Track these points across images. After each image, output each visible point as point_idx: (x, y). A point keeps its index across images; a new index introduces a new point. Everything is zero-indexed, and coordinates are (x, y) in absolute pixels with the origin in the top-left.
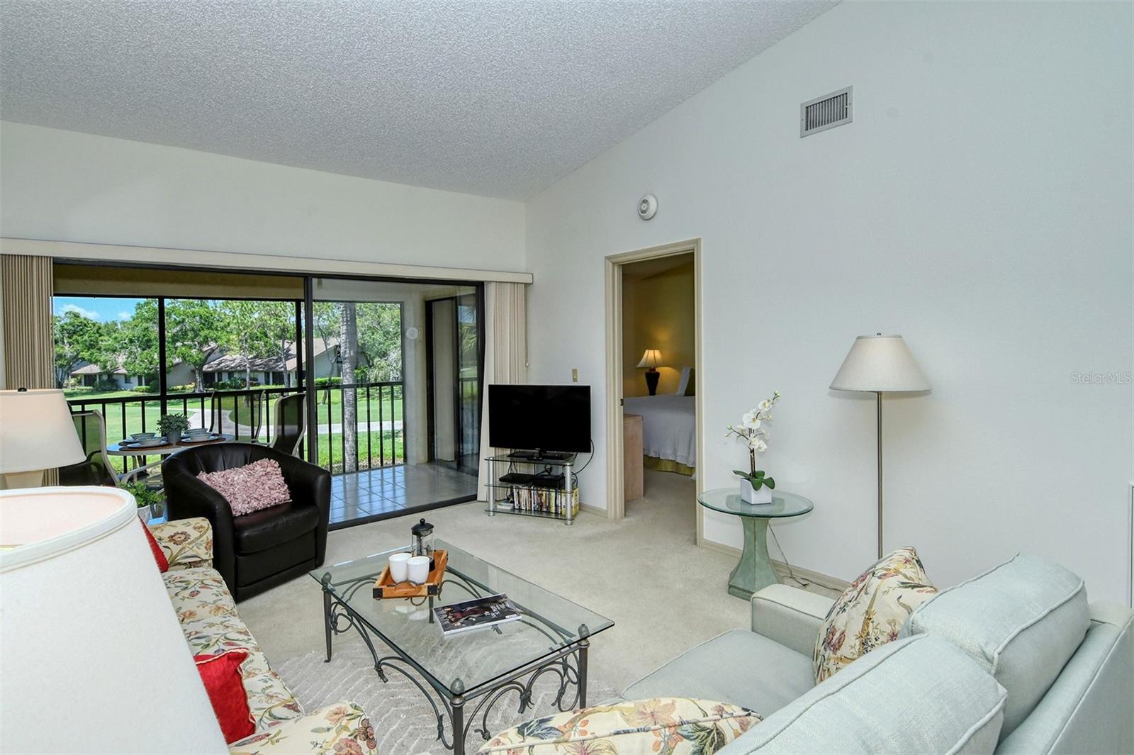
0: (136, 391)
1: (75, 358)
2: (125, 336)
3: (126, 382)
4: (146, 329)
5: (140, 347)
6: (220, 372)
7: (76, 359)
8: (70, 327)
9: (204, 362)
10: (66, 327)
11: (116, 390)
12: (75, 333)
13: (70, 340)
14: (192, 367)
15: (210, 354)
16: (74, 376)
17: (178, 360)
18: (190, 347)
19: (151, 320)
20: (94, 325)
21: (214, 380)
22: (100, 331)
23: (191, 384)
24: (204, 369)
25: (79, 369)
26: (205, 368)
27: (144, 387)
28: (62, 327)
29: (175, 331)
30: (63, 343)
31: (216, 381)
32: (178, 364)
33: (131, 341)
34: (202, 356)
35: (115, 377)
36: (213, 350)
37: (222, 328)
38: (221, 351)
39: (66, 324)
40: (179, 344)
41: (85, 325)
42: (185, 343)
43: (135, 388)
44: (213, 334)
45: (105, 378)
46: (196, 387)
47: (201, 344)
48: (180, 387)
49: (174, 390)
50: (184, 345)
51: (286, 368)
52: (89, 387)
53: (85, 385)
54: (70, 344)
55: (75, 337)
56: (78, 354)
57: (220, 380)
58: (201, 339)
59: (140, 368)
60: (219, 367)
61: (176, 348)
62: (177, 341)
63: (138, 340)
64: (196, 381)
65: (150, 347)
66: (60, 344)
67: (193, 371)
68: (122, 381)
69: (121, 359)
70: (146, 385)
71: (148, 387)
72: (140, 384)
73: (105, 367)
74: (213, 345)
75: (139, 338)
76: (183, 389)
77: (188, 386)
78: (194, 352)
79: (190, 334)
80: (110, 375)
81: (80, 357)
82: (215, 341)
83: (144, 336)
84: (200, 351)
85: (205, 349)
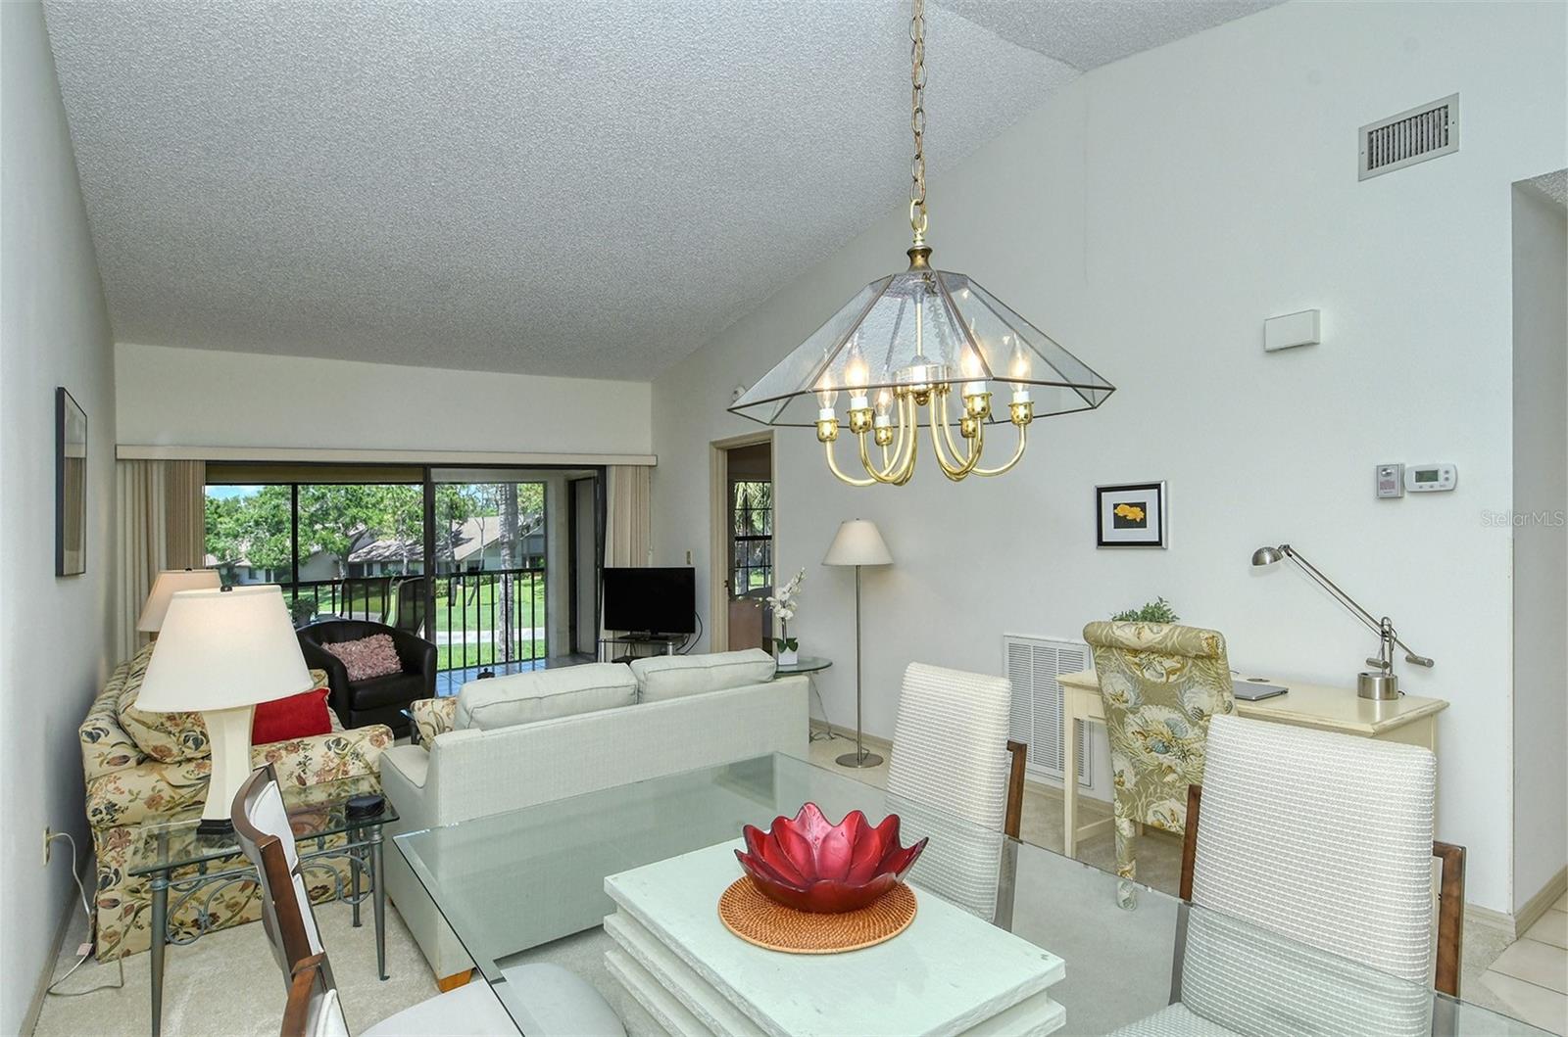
2: (248, 517)
3: (250, 578)
4: (277, 507)
5: (269, 531)
6: (370, 563)
9: (349, 551)
14: (335, 556)
15: (357, 540)
17: (316, 548)
18: (334, 531)
19: (283, 496)
20: (211, 502)
21: (363, 574)
22: (219, 511)
24: (349, 560)
26: (351, 558)
29: (313, 509)
31: (366, 574)
32: (316, 553)
33: (257, 523)
34: (348, 543)
35: (236, 570)
36: (361, 535)
37: (374, 505)
38: (372, 536)
40: (318, 527)
42: (327, 525)
44: (362, 513)
45: (223, 571)
47: (346, 527)
50: (324, 528)
51: (453, 557)
57: (370, 573)
58: (348, 520)
59: (269, 558)
60: (369, 556)
61: (315, 532)
62: (317, 522)
63: (266, 522)
64: (338, 575)
65: (280, 531)
67: (336, 563)
68: (245, 575)
69: (245, 547)
70: (275, 580)
72: (268, 582)
73: (223, 557)
74: (361, 527)
75: (267, 519)
78: (337, 537)
79: (333, 514)
80: (234, 567)
82: (365, 522)
83: (274, 516)
84: (346, 536)
85: (351, 533)
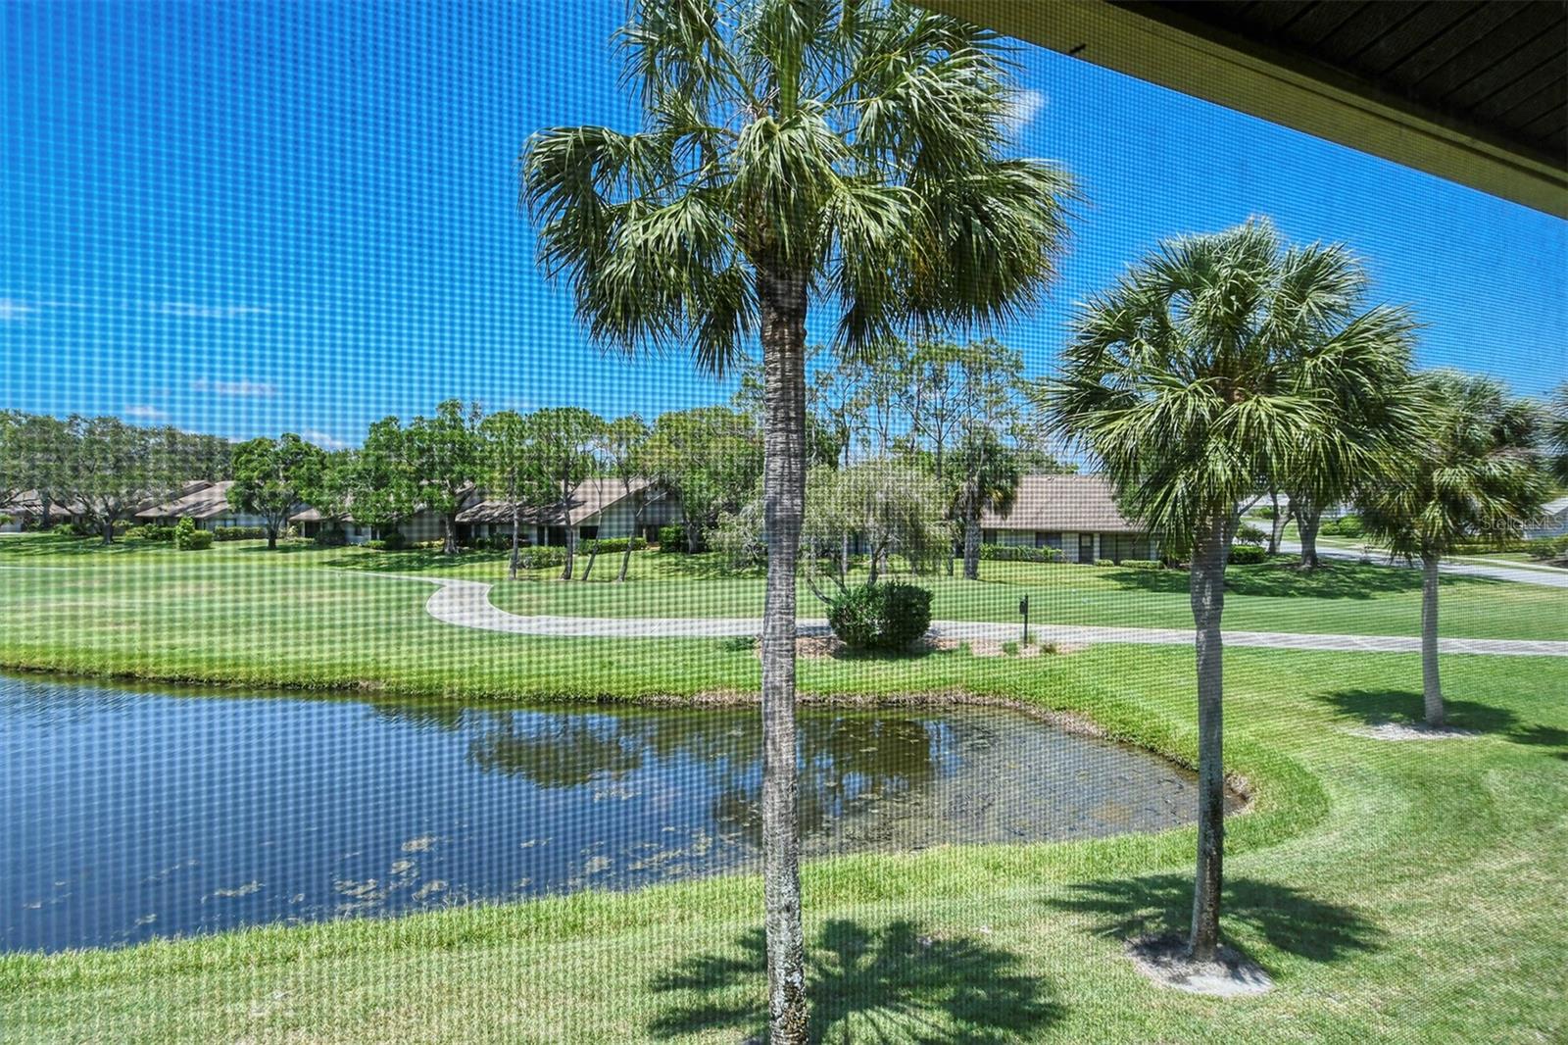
0: (368, 547)
1: (291, 498)
2: (351, 469)
3: (356, 534)
4: (380, 459)
5: (372, 484)
6: (479, 524)
7: (294, 499)
8: (287, 455)
9: (460, 509)
10: (281, 454)
11: (344, 546)
12: (292, 462)
13: (287, 473)
14: (442, 515)
15: (464, 498)
16: (293, 523)
17: (421, 505)
18: (441, 487)
19: (388, 447)
20: (318, 453)
21: (471, 536)
22: (323, 461)
23: (440, 540)
24: (456, 519)
25: (300, 513)
26: (458, 517)
27: (379, 542)
28: (277, 454)
29: (419, 462)
30: (278, 476)
31: (473, 536)
32: (421, 511)
33: (360, 477)
34: (454, 501)
35: (343, 526)
36: (470, 493)
37: (482, 460)
38: (479, 494)
39: (282, 451)
40: (424, 482)
41: (306, 453)
42: (433, 481)
43: (366, 543)
44: (470, 469)
45: (329, 527)
46: (445, 544)
47: (453, 483)
48: (425, 543)
49: (418, 548)
50: (431, 484)
51: (567, 520)
52: (309, 540)
53: (306, 537)
54: (287, 478)
55: (292, 469)
56: (295, 493)
57: (478, 535)
58: (454, 476)
59: (373, 514)
60: (476, 517)
61: (420, 488)
62: (422, 478)
63: (369, 475)
64: (445, 535)
65: (385, 486)
66: (273, 478)
67: (443, 521)
68: (351, 533)
69: (349, 502)
70: (381, 539)
71: (383, 542)
72: (374, 538)
73: (326, 512)
74: (468, 484)
75: (369, 471)
76: (429, 546)
77: (437, 543)
78: (444, 494)
79: (439, 469)
80: (337, 523)
81: (297, 496)
82: (473, 479)
83: (377, 469)
84: (452, 493)
85: (458, 490)
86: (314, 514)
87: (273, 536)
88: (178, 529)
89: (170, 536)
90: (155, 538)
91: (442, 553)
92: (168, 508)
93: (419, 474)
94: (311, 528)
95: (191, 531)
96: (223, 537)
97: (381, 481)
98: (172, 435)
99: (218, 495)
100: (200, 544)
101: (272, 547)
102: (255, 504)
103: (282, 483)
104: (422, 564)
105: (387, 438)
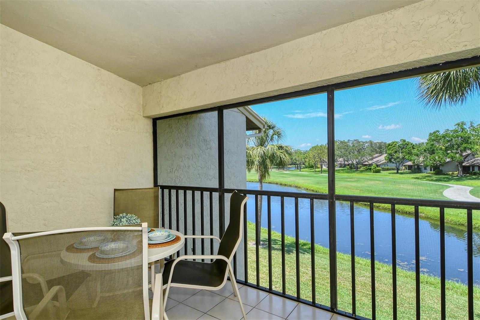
0: (429, 173)
1: (403, 158)
2: (422, 148)
3: (425, 169)
4: (432, 145)
5: (429, 153)
6: (473, 166)
8: (402, 146)
9: (464, 161)
10: (400, 146)
11: (420, 173)
12: (403, 148)
13: (402, 151)
14: (457, 163)
15: (467, 157)
16: (404, 166)
17: (448, 160)
18: (456, 153)
19: (435, 141)
20: (411, 144)
21: (470, 170)
22: (414, 147)
23: (456, 172)
25: (406, 163)
26: (463, 164)
27: (432, 172)
28: (399, 145)
29: (447, 145)
30: (399, 152)
31: (471, 170)
32: (448, 162)
33: (425, 151)
34: (462, 158)
35: (420, 167)
36: (468, 155)
38: (473, 155)
39: (400, 144)
40: (449, 152)
41: (408, 145)
42: (453, 151)
43: (428, 172)
44: (469, 146)
45: (416, 167)
46: (459, 173)
47: (462, 152)
48: (451, 173)
49: (448, 174)
50: (452, 152)
52: (409, 171)
53: (408, 170)
54: (402, 153)
55: (403, 149)
56: (404, 157)
57: (473, 170)
58: (462, 149)
59: (429, 162)
60: (473, 163)
61: (448, 154)
62: (448, 150)
63: (428, 150)
64: (459, 170)
65: (434, 153)
66: (398, 153)
67: (458, 165)
68: (423, 169)
69: (421, 159)
70: (434, 171)
71: (434, 172)
72: (431, 170)
73: (414, 163)
74: (469, 151)
75: (428, 149)
76: (452, 174)
77: (455, 173)
78: (458, 155)
79: (456, 146)
80: (418, 166)
81: (405, 158)
82: (471, 149)
83: (431, 148)
84: (461, 155)
85: (464, 154)
86: (410, 163)
87: (398, 169)
88: (372, 167)
89: (370, 169)
90: (367, 170)
91: (457, 176)
92: (370, 162)
93: (447, 149)
94: (410, 167)
95: (375, 168)
96: (384, 170)
97: (432, 152)
98: (371, 143)
99: (382, 158)
100: (378, 172)
101: (397, 173)
102: (393, 160)
103: (401, 154)
104: (449, 180)
105: (435, 137)
